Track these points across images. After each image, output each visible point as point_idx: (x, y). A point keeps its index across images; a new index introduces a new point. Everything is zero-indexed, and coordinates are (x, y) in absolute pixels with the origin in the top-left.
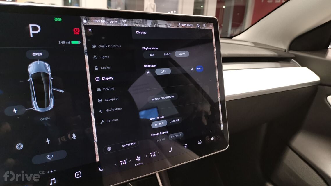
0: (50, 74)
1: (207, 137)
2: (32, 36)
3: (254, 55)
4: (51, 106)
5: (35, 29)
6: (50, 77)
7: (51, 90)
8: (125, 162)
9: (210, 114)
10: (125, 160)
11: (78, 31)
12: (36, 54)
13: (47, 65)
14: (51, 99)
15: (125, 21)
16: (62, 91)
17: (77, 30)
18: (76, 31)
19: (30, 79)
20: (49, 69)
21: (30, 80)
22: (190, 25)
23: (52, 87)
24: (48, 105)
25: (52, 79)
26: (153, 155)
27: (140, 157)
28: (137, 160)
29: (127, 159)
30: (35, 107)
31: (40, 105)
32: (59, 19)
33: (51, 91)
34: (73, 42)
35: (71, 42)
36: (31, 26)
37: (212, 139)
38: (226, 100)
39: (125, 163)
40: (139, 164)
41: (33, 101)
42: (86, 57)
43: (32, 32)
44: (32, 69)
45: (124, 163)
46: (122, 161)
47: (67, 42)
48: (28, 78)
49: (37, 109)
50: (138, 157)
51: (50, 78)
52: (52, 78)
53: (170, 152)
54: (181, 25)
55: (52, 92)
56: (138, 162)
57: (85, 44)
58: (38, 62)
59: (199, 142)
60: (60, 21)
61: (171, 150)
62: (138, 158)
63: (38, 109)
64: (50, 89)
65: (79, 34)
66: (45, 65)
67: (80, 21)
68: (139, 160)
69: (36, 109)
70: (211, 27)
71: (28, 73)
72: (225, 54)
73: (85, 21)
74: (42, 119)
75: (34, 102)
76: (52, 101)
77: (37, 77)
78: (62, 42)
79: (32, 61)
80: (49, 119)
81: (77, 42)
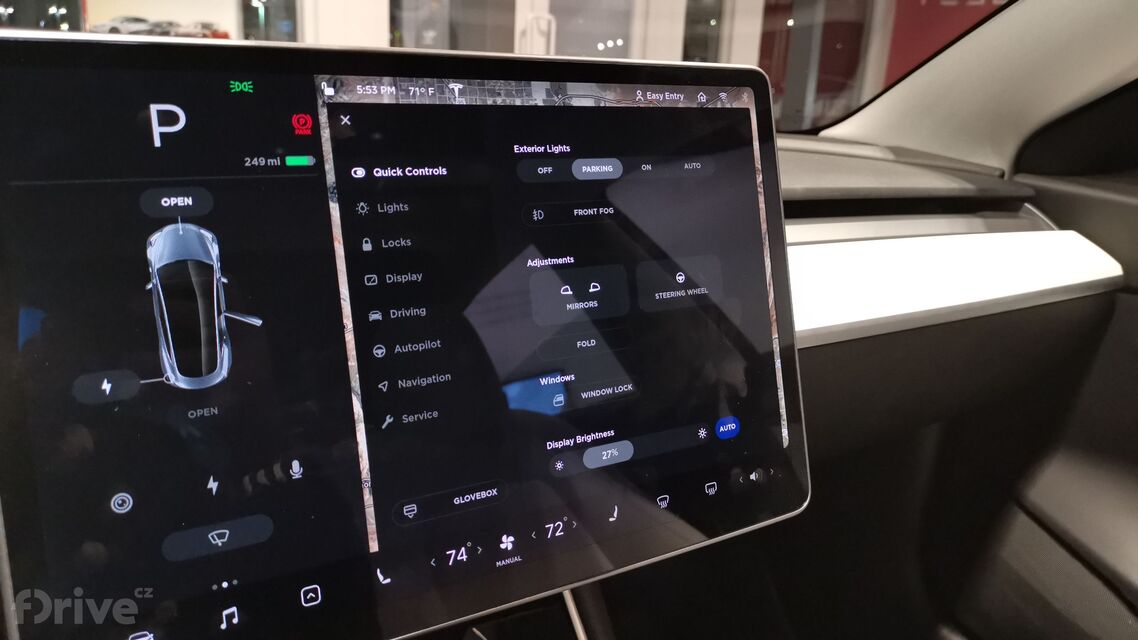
0: (217, 265)
1: (736, 471)
2: (157, 143)
3: (896, 189)
4: (223, 372)
5: (167, 118)
6: (217, 274)
7: (222, 317)
8: (462, 555)
9: (744, 393)
10: (463, 549)
11: (305, 124)
12: (173, 201)
13: (208, 235)
14: (221, 347)
15: (461, 86)
16: (258, 322)
17: (302, 121)
18: (300, 124)
19: (154, 283)
20: (215, 250)
21: (155, 286)
22: (675, 96)
23: (223, 306)
24: (213, 366)
25: (223, 283)
26: (555, 529)
27: (511, 539)
28: (503, 546)
29: (469, 544)
30: (169, 373)
31: (188, 368)
32: (246, 87)
33: (220, 322)
34: (292, 161)
35: (283, 161)
36: (154, 108)
37: (753, 477)
38: (798, 345)
39: (465, 557)
40: (508, 561)
41: (164, 354)
42: (335, 209)
43: (157, 130)
44: (160, 249)
45: (459, 558)
46: (454, 552)
47: (271, 162)
48: (149, 280)
49: (177, 379)
50: (504, 538)
51: (219, 280)
52: (225, 280)
53: (611, 520)
54: (645, 95)
55: (223, 324)
56: (506, 554)
57: (329, 166)
58: (180, 225)
59: (709, 487)
60: (248, 93)
61: (615, 515)
62: (507, 542)
63: (181, 382)
64: (219, 313)
65: (309, 132)
66: (201, 238)
67: (315, 91)
68: (510, 547)
69: (172, 381)
70: (746, 100)
71: (146, 263)
72: (794, 190)
73: (329, 91)
74: (192, 414)
75: (168, 359)
76: (225, 354)
77: (175, 273)
78: (255, 162)
79: (158, 224)
80: (216, 412)
81: (304, 161)
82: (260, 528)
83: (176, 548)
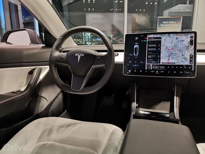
0: (138, 48)
1: (185, 71)
4: (137, 55)
12: (136, 43)
14: (138, 53)
18: (146, 38)
19: (134, 49)
31: (135, 54)
32: (142, 36)
34: (144, 41)
37: (187, 72)
42: (147, 44)
43: (136, 39)
44: (135, 47)
53: (168, 72)
55: (138, 51)
56: (157, 72)
59: (181, 72)
63: (135, 55)
66: (138, 46)
67: (147, 36)
70: (193, 35)
74: (135, 57)
75: (134, 53)
77: (136, 48)
78: (142, 41)
79: (135, 45)
80: (137, 57)
81: (146, 41)
82: (138, 66)
83: (133, 65)
